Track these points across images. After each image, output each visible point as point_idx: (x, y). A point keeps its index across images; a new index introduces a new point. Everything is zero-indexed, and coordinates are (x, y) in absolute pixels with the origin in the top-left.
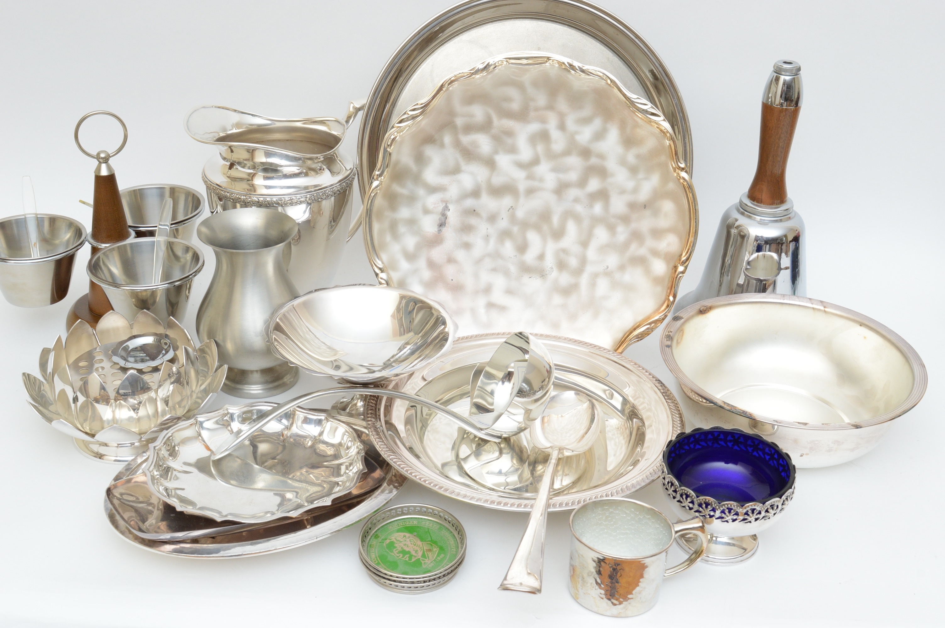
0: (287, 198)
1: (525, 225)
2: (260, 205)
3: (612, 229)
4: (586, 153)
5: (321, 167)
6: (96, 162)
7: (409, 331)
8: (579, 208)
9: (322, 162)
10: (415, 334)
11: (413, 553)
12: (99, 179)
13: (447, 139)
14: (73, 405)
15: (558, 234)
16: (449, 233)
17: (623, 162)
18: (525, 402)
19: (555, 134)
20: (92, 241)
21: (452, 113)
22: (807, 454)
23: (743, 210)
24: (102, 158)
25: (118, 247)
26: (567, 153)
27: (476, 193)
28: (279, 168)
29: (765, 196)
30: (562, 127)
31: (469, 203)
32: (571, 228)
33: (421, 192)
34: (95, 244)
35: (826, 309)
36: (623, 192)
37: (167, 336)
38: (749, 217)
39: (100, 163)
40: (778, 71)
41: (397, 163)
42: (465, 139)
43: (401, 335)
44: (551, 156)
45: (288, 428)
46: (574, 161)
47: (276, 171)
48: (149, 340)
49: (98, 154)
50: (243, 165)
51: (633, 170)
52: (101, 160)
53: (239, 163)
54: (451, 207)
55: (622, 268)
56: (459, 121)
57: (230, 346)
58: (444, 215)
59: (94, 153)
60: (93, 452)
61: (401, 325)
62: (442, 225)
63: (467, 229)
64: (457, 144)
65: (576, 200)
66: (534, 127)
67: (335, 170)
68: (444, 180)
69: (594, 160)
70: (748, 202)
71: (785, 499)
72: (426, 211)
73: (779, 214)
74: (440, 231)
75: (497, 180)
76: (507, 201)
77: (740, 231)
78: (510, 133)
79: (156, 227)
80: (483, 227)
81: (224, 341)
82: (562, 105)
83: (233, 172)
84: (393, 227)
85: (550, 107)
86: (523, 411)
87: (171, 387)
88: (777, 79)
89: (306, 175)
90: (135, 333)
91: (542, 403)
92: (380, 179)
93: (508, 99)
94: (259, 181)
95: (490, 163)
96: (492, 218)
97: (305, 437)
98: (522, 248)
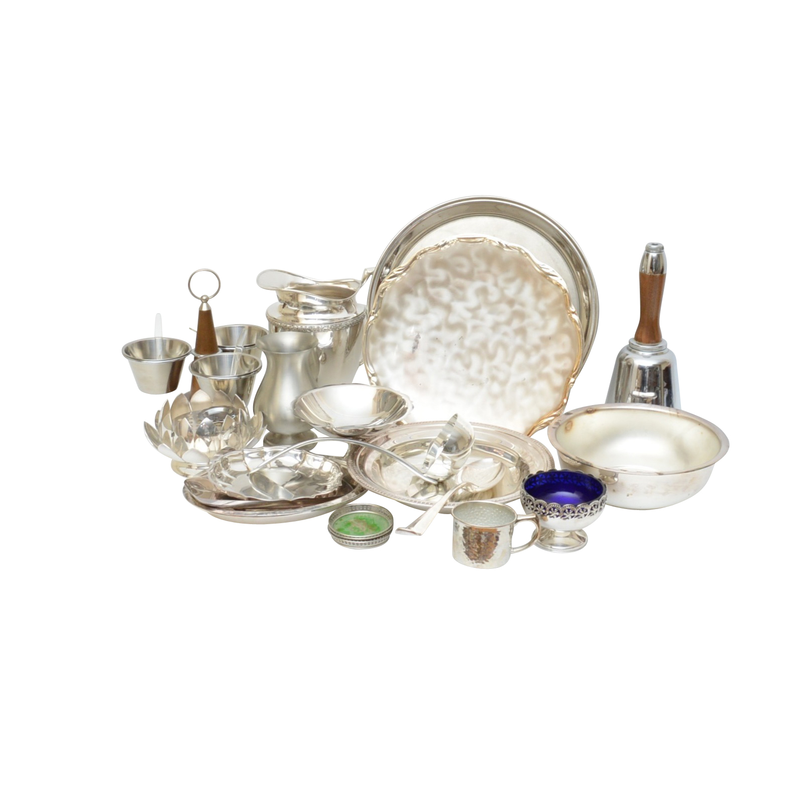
0: (316, 327)
1: (472, 350)
2: (298, 330)
3: (528, 354)
4: (511, 302)
5: (341, 307)
6: (200, 302)
7: (383, 410)
8: (506, 340)
9: (342, 304)
10: (386, 411)
11: (361, 529)
12: (201, 313)
13: (420, 291)
14: (171, 438)
15: (491, 357)
16: (420, 352)
17: (536, 309)
18: (453, 457)
19: (492, 289)
20: (195, 353)
21: (423, 273)
22: (631, 495)
23: (631, 348)
24: (204, 300)
25: (210, 357)
26: (499, 302)
27: (438, 328)
28: (313, 307)
29: (644, 337)
30: (496, 285)
31: (434, 334)
32: (501, 353)
33: (402, 325)
34: (196, 355)
35: (679, 414)
36: (537, 328)
37: (232, 408)
38: (634, 352)
39: (203, 303)
40: (648, 250)
41: (386, 306)
42: (432, 291)
43: (377, 413)
44: (487, 303)
45: (301, 463)
46: (504, 307)
47: (311, 308)
48: (221, 410)
49: (202, 297)
50: (291, 304)
51: (543, 314)
52: (203, 301)
53: (289, 303)
54: (421, 336)
55: (533, 381)
56: (428, 280)
57: (272, 417)
58: (417, 341)
59: (200, 297)
60: (182, 473)
61: (378, 406)
62: (415, 348)
63: (431, 351)
64: (426, 295)
65: (505, 334)
66: (478, 284)
67: (350, 310)
68: (419, 318)
69: (517, 307)
70: (635, 343)
71: (593, 506)
72: (405, 338)
73: (655, 350)
74: (413, 351)
75: (453, 319)
76: (457, 334)
77: (628, 362)
78: (461, 288)
79: (234, 347)
80: (441, 350)
81: (269, 413)
82: (495, 269)
83: (285, 310)
84: (383, 347)
85: (488, 271)
86: (450, 462)
87: (230, 435)
88: (648, 255)
89: (331, 312)
90: (214, 406)
91: (463, 458)
92: (374, 315)
93: (460, 265)
94: (301, 316)
95: (448, 308)
96: (449, 345)
97: (311, 469)
98: (468, 366)
